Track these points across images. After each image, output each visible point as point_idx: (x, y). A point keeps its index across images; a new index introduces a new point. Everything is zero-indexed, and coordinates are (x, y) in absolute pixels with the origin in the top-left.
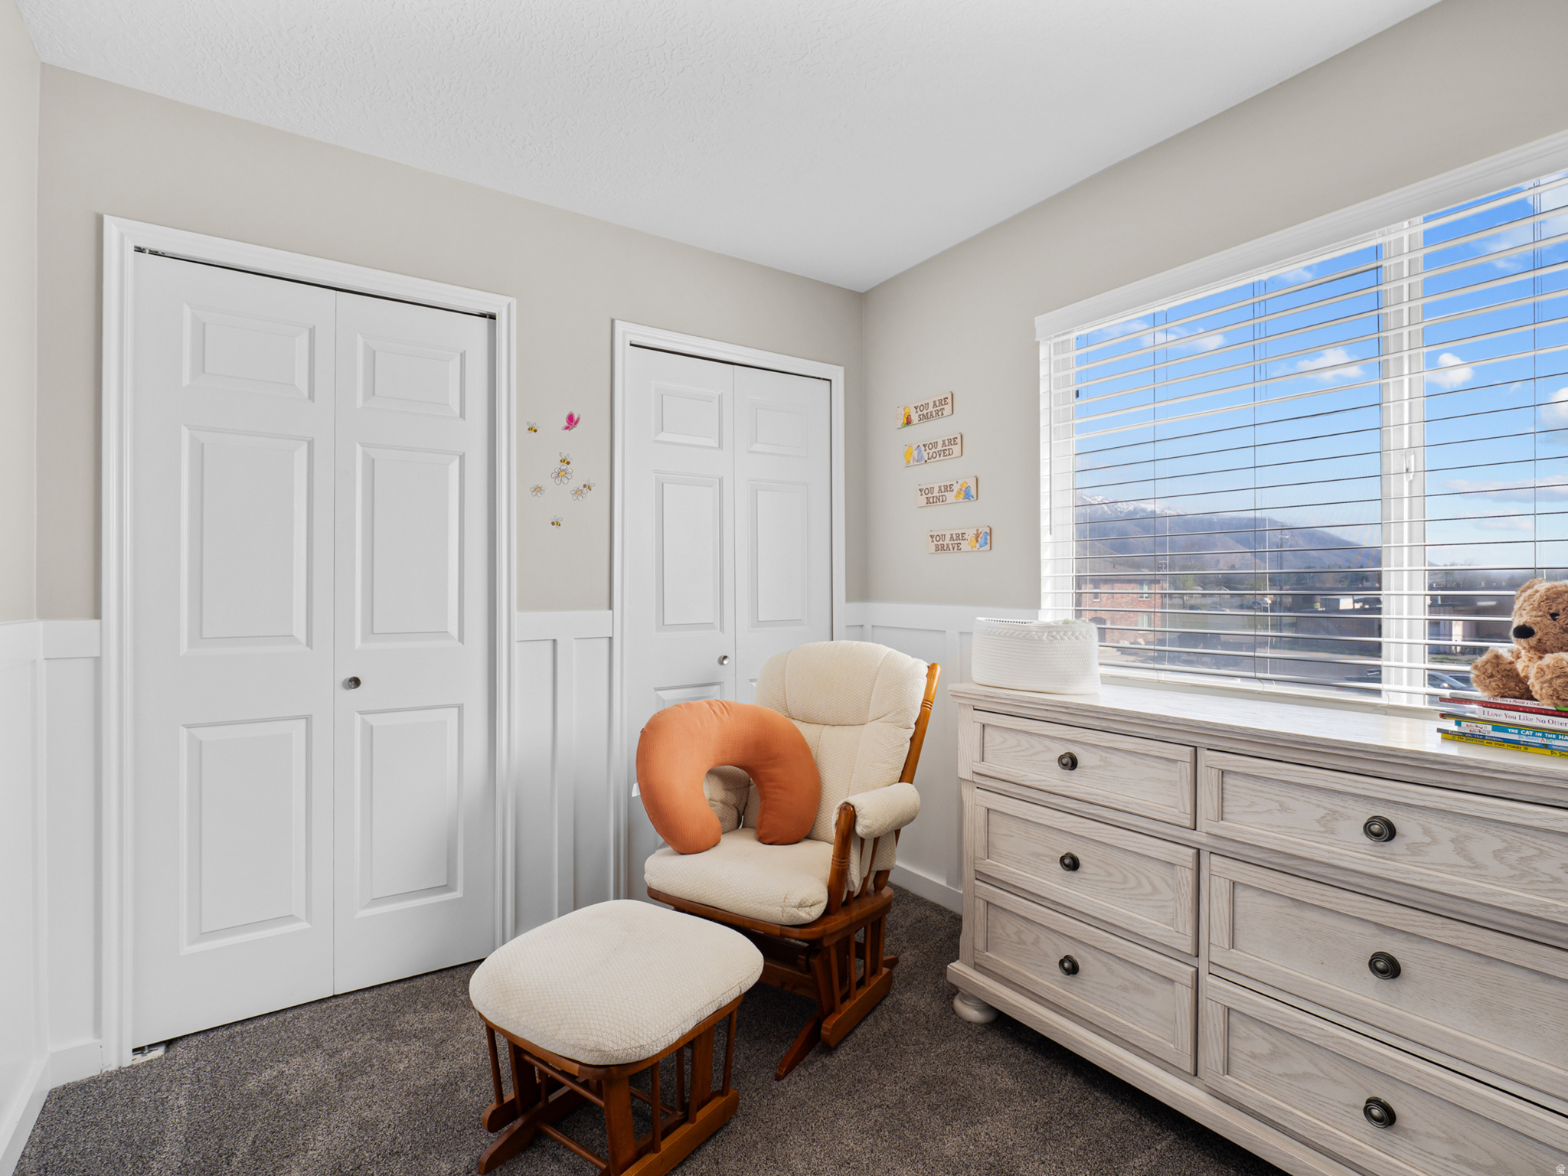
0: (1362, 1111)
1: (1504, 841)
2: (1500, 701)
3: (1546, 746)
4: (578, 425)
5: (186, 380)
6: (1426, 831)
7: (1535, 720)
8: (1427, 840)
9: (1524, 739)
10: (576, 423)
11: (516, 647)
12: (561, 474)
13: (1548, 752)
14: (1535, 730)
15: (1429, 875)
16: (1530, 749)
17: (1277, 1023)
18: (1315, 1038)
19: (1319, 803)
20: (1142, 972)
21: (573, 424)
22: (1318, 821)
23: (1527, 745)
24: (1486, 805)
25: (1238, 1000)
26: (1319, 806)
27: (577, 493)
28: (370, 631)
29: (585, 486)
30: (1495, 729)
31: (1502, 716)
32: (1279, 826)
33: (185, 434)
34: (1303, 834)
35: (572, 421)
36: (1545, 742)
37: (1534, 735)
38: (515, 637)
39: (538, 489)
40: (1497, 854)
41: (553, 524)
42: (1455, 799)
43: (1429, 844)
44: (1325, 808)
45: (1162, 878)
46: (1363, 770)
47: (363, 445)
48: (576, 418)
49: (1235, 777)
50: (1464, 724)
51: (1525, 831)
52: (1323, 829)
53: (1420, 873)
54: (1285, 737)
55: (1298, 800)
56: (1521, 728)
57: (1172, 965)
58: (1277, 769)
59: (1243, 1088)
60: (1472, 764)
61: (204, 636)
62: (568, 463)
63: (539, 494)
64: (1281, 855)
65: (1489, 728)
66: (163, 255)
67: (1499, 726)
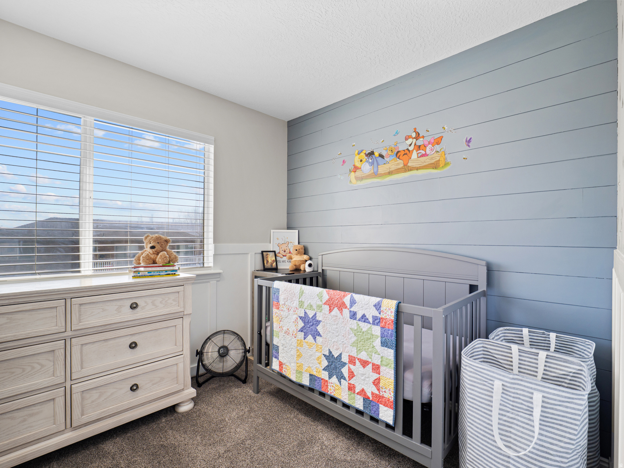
0: (130, 391)
1: (162, 298)
2: (149, 265)
3: (159, 275)
6: (146, 302)
7: (158, 269)
8: (146, 304)
9: (155, 274)
13: (159, 276)
14: (157, 271)
15: (147, 313)
16: (155, 276)
17: (103, 383)
18: (115, 380)
19: (116, 304)
20: (35, 406)
22: (116, 310)
23: (155, 275)
24: (159, 291)
25: (87, 386)
26: (116, 305)
30: (148, 273)
31: (150, 269)
32: (102, 317)
34: (111, 316)
36: (159, 274)
37: (157, 272)
40: (161, 302)
42: (153, 291)
43: (146, 305)
44: (118, 305)
45: (46, 359)
46: (128, 290)
49: (85, 305)
50: (140, 273)
51: (166, 294)
52: (117, 312)
53: (145, 314)
54: (106, 286)
55: (109, 306)
56: (154, 271)
57: (54, 392)
58: (103, 297)
59: (90, 415)
60: (157, 281)
64: (102, 326)
65: (147, 273)
67: (149, 272)
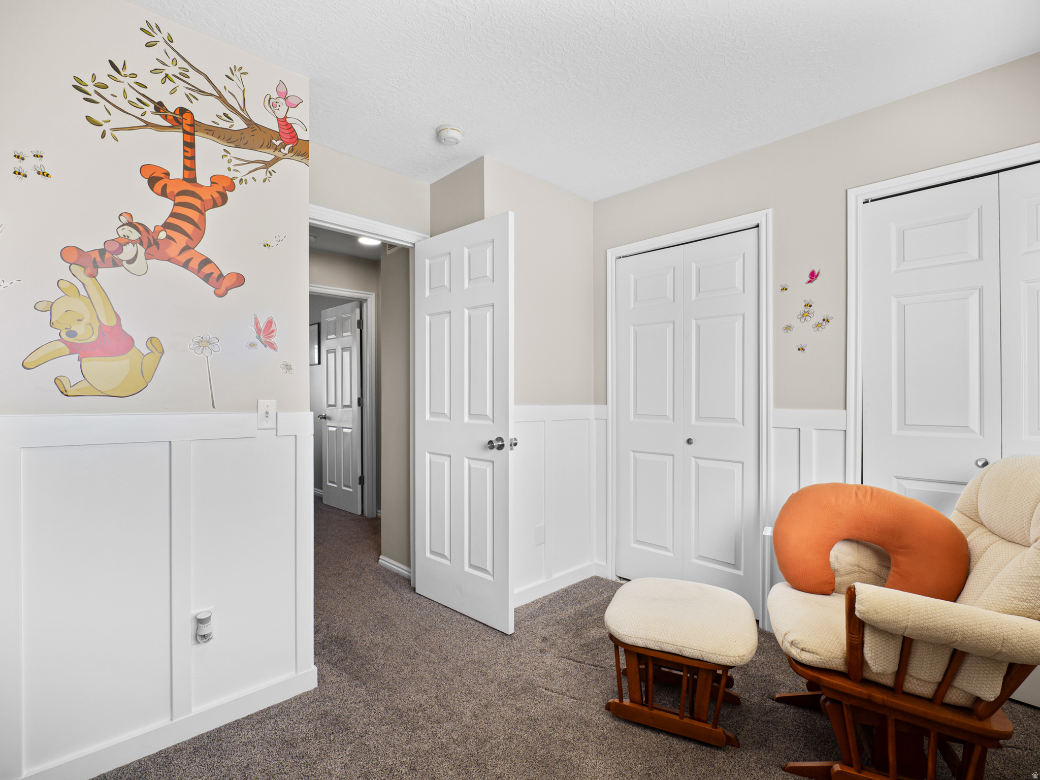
4: (818, 278)
5: (632, 306)
10: (817, 276)
11: (772, 432)
12: (805, 315)
21: (814, 278)
27: (818, 326)
28: (698, 416)
29: (824, 320)
33: (632, 328)
35: (813, 276)
38: (771, 425)
39: (788, 328)
41: (799, 349)
47: (696, 319)
48: (816, 273)
61: (638, 414)
62: (810, 306)
63: (789, 331)
66: (626, 256)
